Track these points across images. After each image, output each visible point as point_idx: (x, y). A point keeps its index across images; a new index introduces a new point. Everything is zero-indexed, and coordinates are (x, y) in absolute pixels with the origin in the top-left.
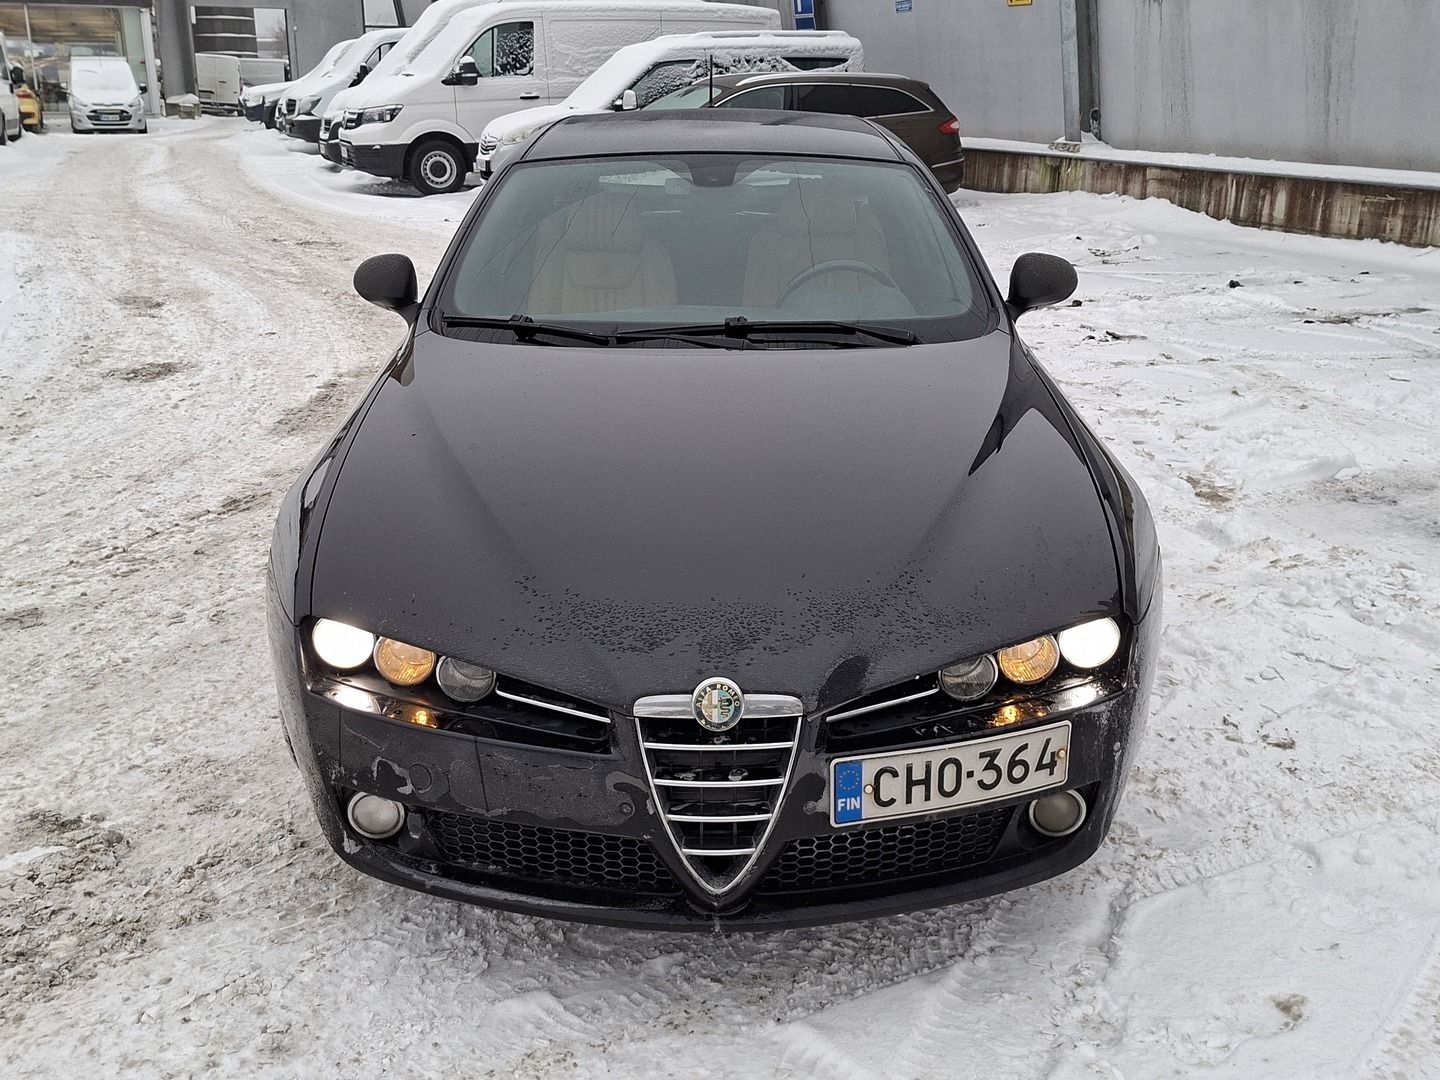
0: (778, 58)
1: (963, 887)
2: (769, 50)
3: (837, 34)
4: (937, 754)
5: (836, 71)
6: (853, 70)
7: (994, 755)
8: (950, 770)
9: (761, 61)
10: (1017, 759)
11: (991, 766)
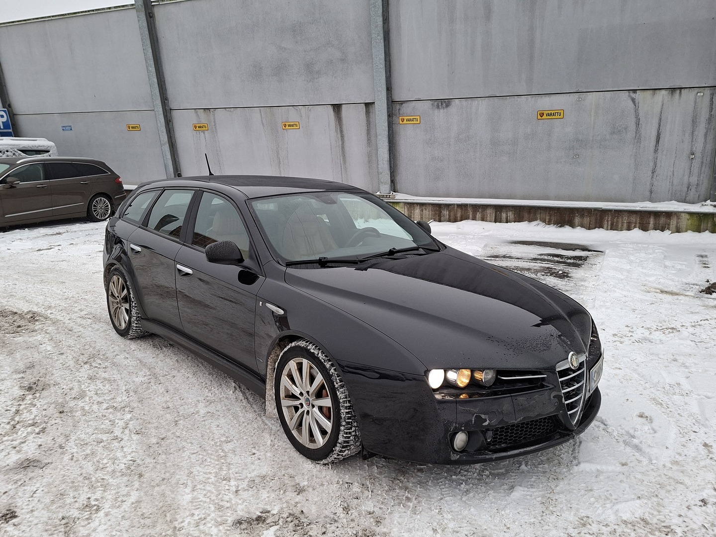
0: (16, 150)
2: (10, 147)
3: (42, 140)
5: (44, 156)
6: (53, 155)
9: (7, 151)
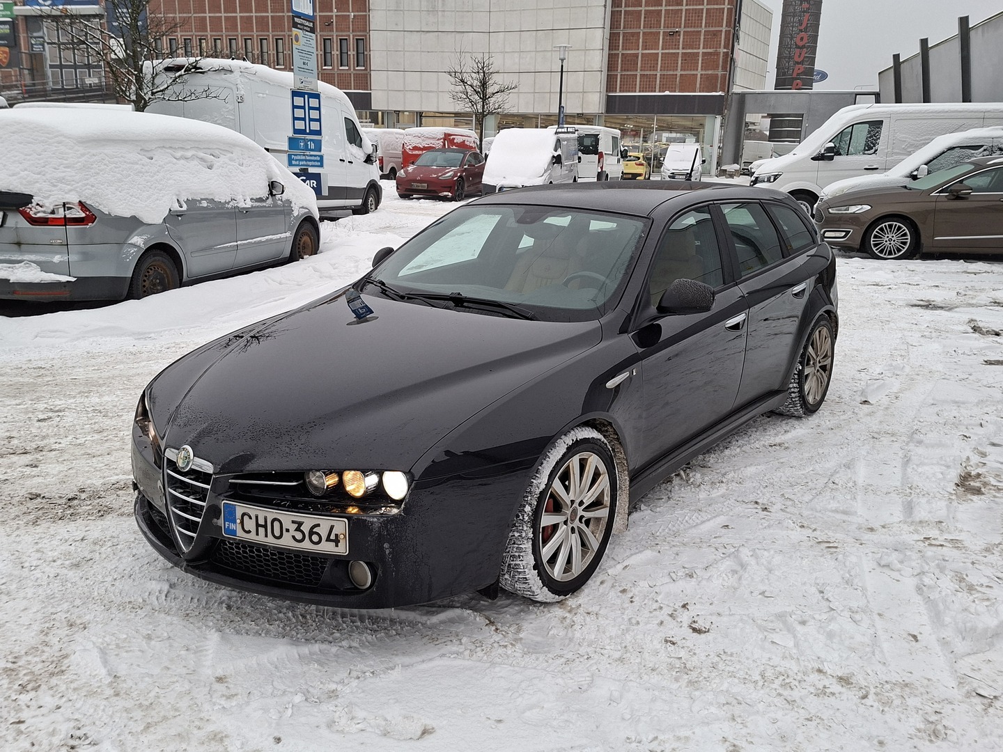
1: (288, 593)
4: (271, 513)
7: (300, 524)
8: (276, 524)
10: (314, 530)
11: (298, 529)
